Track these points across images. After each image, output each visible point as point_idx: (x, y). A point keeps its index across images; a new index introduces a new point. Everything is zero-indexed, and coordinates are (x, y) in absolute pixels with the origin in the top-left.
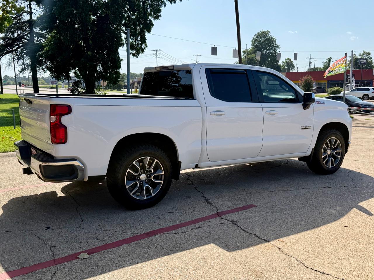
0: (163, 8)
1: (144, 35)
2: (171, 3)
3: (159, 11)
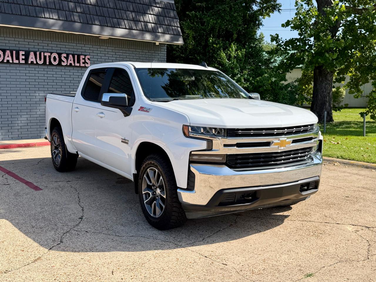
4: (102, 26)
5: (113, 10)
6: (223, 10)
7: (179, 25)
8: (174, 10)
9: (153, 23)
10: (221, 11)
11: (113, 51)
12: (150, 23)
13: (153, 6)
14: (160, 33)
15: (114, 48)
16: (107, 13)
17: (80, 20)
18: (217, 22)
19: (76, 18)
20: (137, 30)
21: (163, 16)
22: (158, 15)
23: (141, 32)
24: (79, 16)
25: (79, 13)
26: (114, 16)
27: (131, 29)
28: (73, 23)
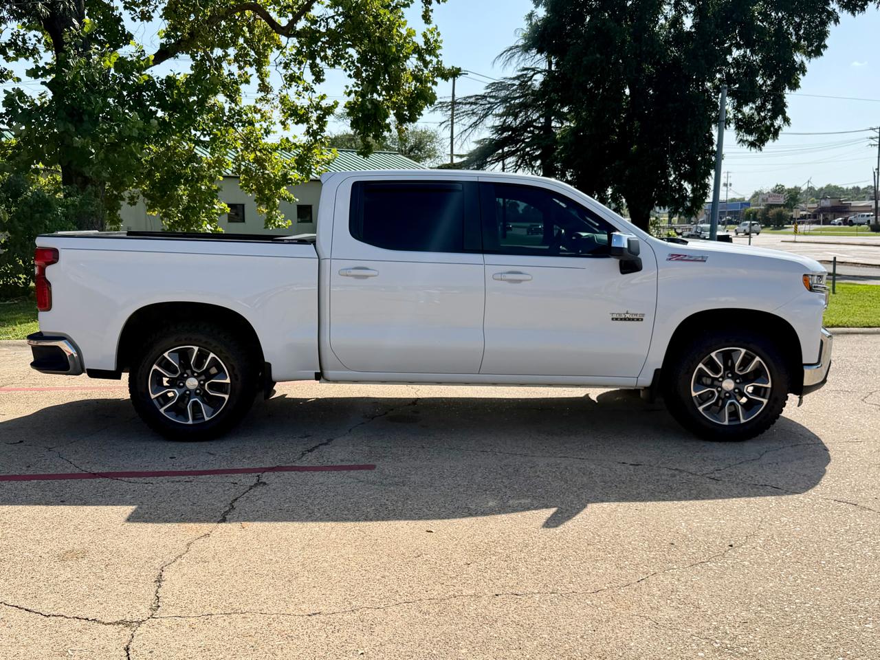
0: (831, 27)
1: (781, 97)
2: (854, 14)
3: (823, 35)
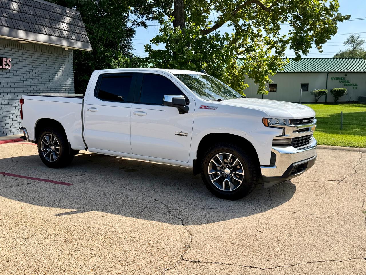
4: (27, 31)
5: (33, 16)
6: (109, 23)
7: (86, 34)
8: (81, 20)
9: (67, 31)
10: (106, 24)
11: (30, 54)
12: (65, 30)
13: (65, 16)
14: (74, 40)
15: (30, 52)
16: (29, 20)
17: (7, 25)
18: (104, 33)
19: (4, 23)
20: (55, 36)
21: (73, 25)
22: (70, 24)
23: (59, 38)
24: (6, 21)
25: (5, 17)
26: (35, 23)
27: (50, 35)
28: (1, 27)
